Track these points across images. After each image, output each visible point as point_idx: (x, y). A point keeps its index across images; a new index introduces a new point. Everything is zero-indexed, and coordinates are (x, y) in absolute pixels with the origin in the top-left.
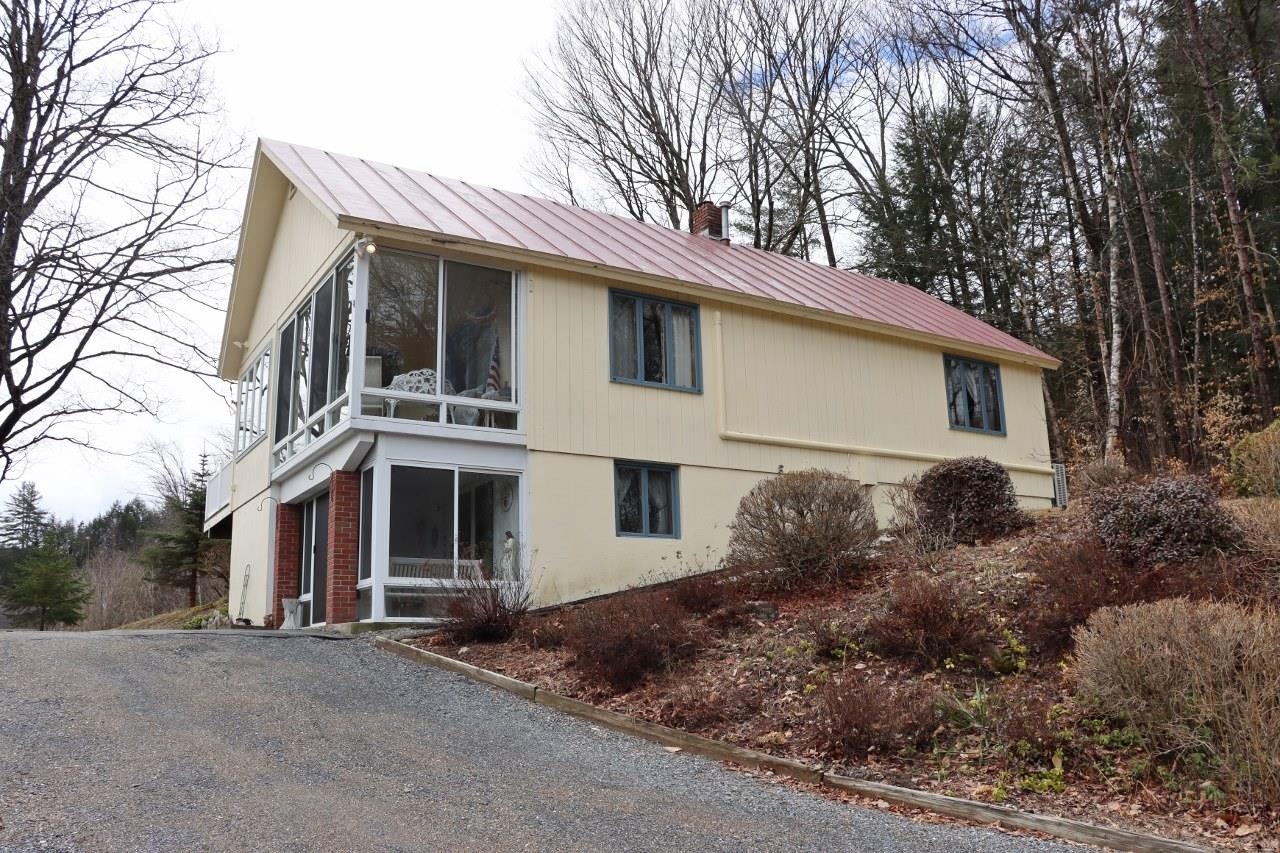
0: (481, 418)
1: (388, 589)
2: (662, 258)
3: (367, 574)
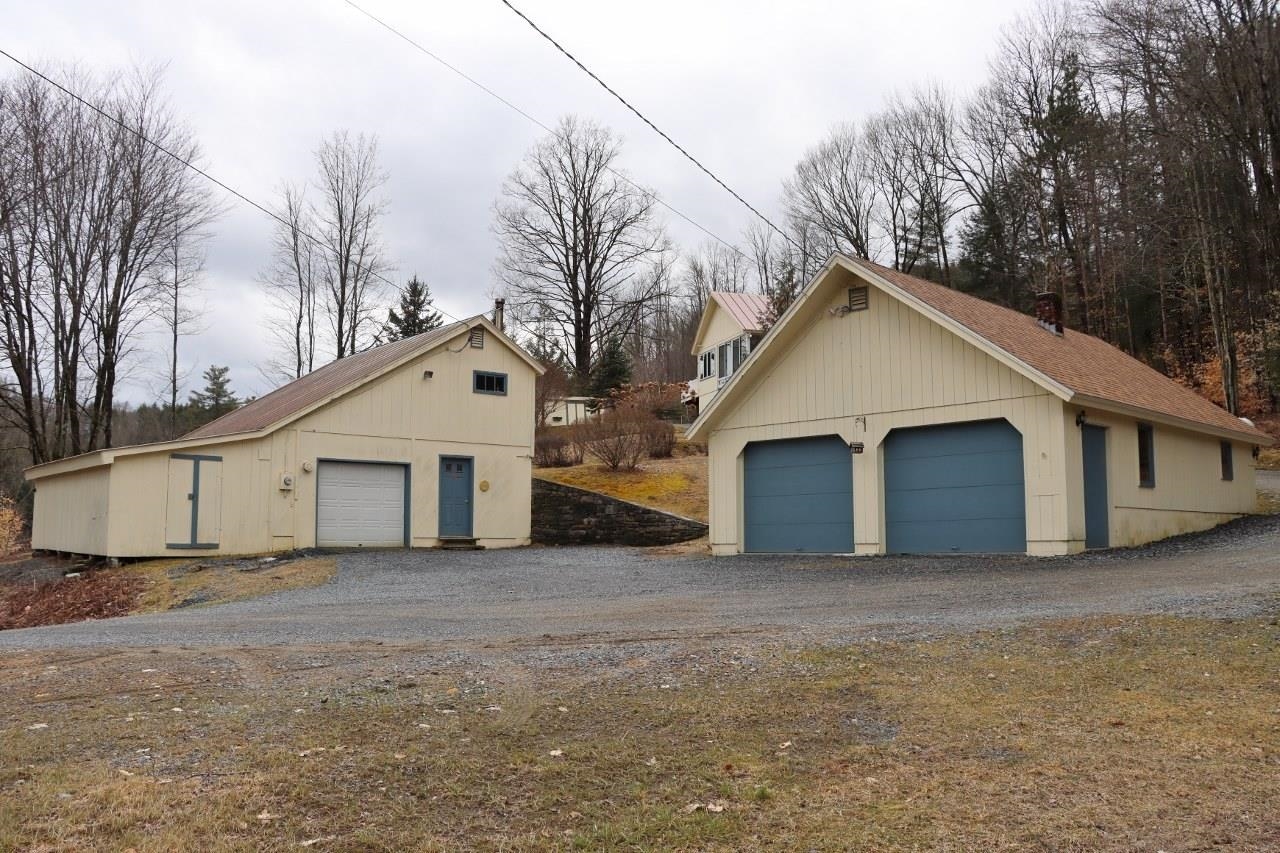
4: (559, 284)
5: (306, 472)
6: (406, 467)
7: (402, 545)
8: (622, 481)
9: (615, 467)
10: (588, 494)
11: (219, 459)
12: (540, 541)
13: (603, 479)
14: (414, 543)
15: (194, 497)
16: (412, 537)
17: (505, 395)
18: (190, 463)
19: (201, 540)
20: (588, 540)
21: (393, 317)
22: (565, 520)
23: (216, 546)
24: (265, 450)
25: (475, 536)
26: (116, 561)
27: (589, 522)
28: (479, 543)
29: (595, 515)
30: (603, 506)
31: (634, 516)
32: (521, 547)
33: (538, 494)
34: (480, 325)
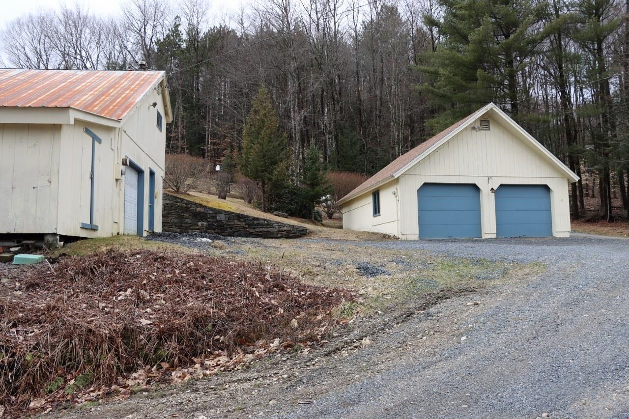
6: (139, 174)
7: (135, 233)
9: (177, 191)
11: (100, 142)
15: (93, 176)
16: (144, 229)
17: (161, 131)
18: (91, 140)
22: (187, 223)
23: (97, 229)
26: (58, 240)
27: (202, 225)
29: (206, 220)
30: (214, 215)
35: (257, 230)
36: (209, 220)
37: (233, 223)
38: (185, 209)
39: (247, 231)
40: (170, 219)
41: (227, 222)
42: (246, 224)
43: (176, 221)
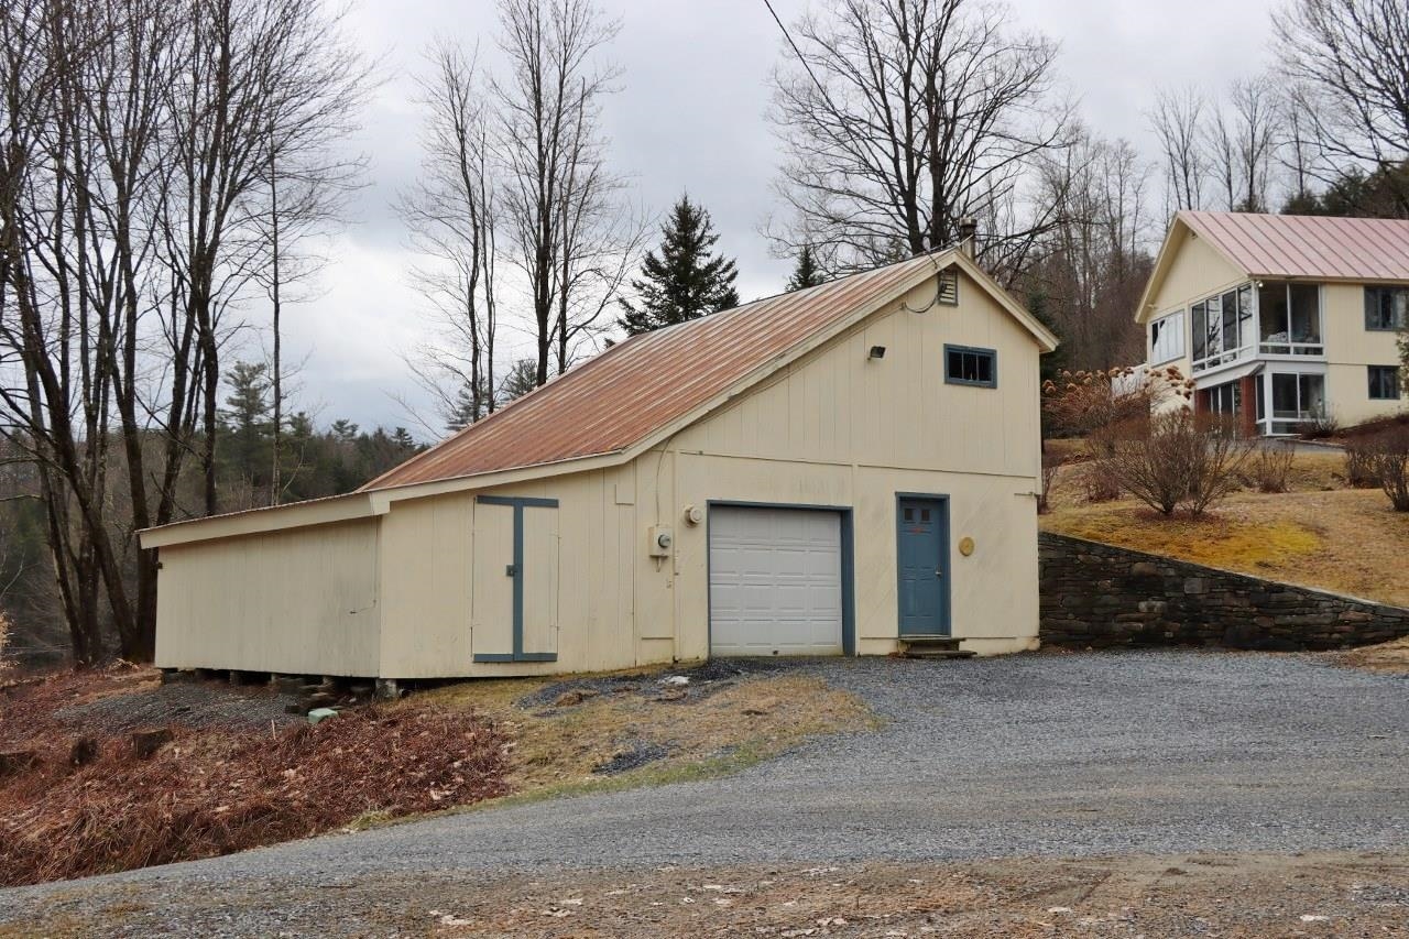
0: (1307, 351)
1: (1274, 423)
2: (1391, 261)
3: (1262, 415)
4: (887, 207)
5: (691, 523)
6: (844, 515)
7: (840, 652)
8: (1194, 534)
9: (1168, 512)
10: (1146, 558)
11: (554, 504)
12: (1057, 644)
13: (1156, 532)
14: (861, 648)
15: (515, 572)
16: (858, 635)
17: (994, 386)
18: (510, 510)
19: (530, 647)
20: (1149, 640)
21: (652, 265)
22: (1106, 605)
23: (552, 658)
24: (624, 486)
25: (955, 634)
26: (393, 687)
27: (1150, 609)
28: (963, 647)
29: (1161, 595)
30: (1178, 580)
31: (1247, 596)
32: (1025, 653)
33: (1051, 560)
34: (954, 264)
35: (1278, 621)
36: (1167, 594)
37: (1221, 602)
38: (1098, 572)
39: (1253, 624)
40: (1059, 596)
41: (1208, 598)
42: (1251, 606)
43: (1077, 601)
